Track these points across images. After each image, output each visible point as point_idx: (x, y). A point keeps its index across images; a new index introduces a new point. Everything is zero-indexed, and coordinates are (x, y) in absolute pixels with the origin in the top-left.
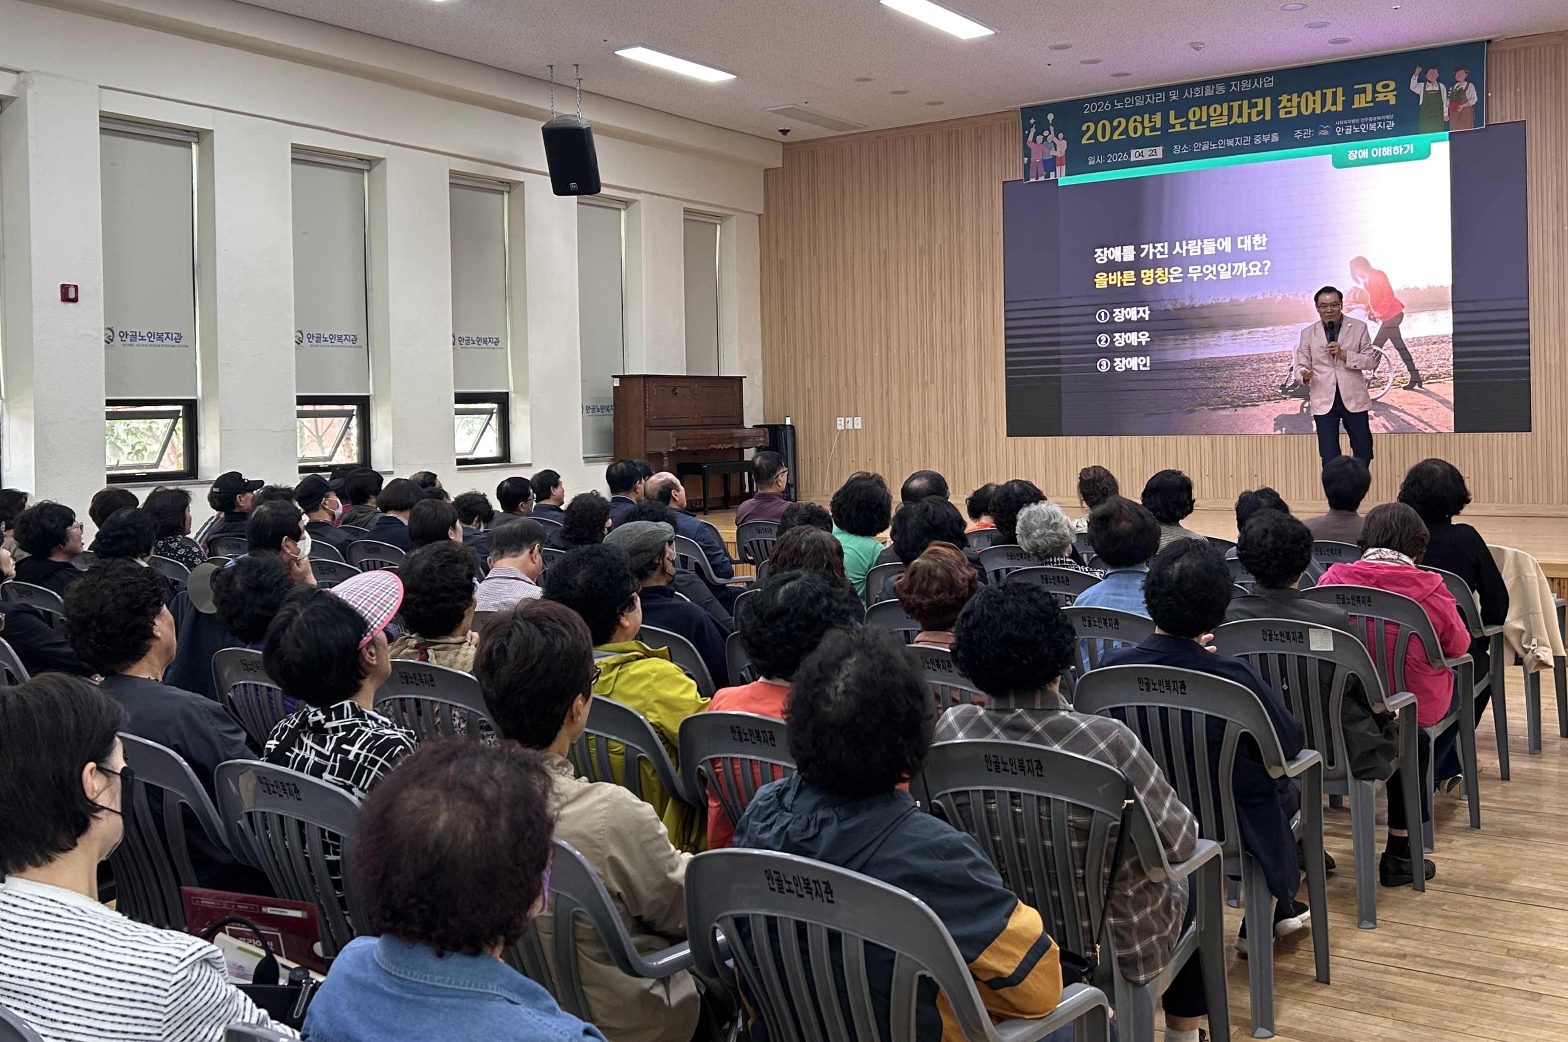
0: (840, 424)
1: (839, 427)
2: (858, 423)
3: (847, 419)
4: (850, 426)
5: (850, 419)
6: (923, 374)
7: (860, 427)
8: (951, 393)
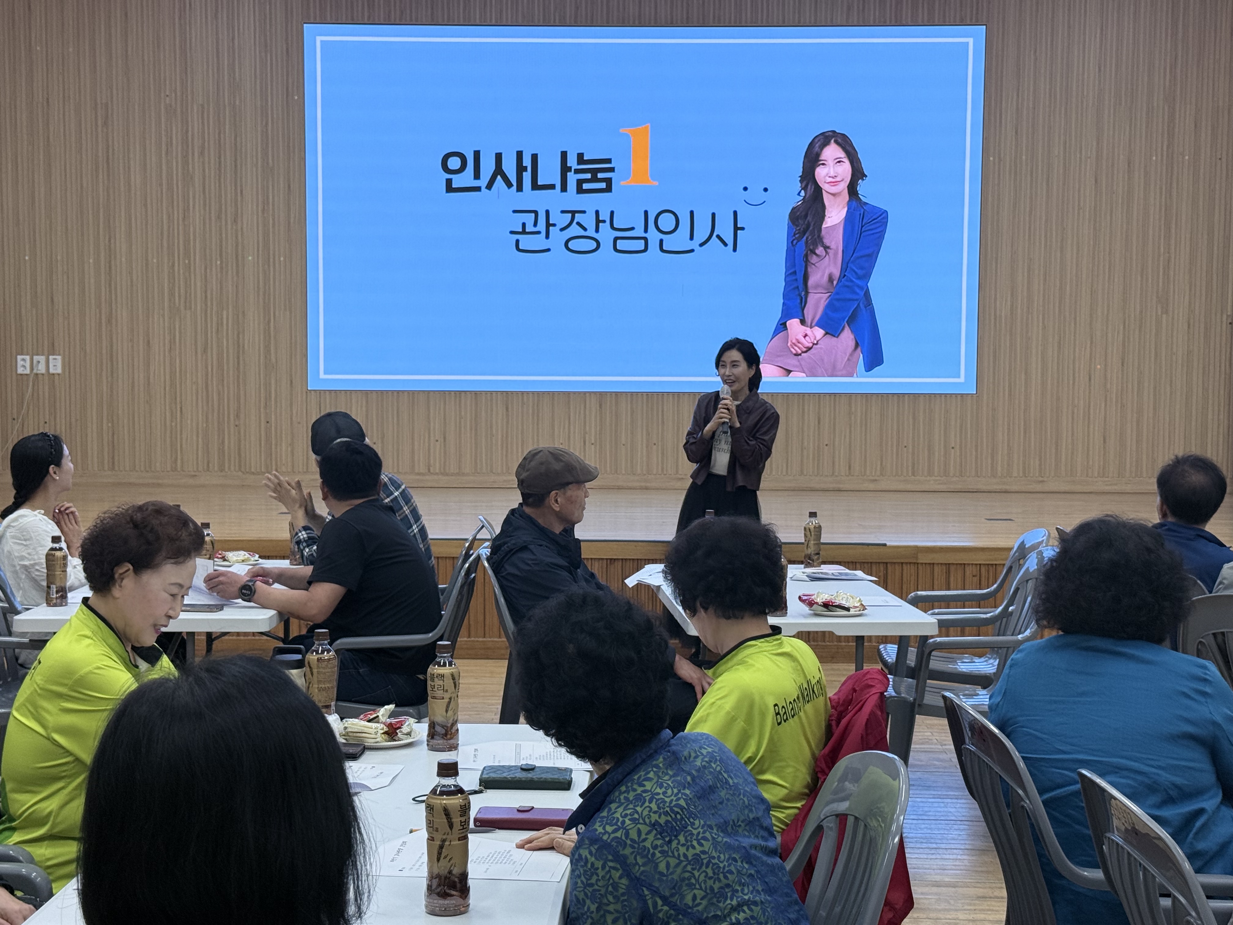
0: (23, 365)
1: (20, 371)
2: (56, 365)
3: (36, 358)
4: (42, 369)
5: (42, 359)
6: (172, 294)
7: (59, 371)
8: (220, 324)
